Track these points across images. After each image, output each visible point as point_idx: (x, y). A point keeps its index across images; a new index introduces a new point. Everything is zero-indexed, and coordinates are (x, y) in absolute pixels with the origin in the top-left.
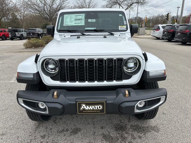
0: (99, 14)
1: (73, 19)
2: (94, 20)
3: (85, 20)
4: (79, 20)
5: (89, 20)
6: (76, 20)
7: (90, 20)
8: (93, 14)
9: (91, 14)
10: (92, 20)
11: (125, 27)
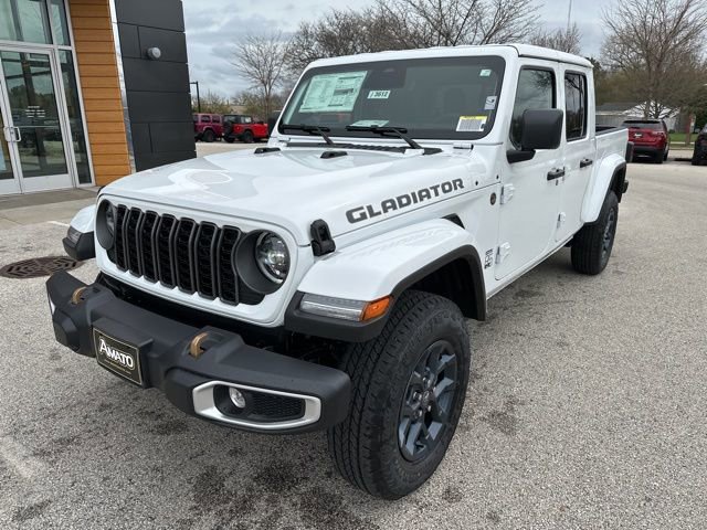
0: (410, 70)
1: (331, 91)
2: (385, 94)
3: (360, 94)
6: (337, 92)
7: (372, 95)
8: (391, 70)
9: (388, 70)
11: (484, 120)
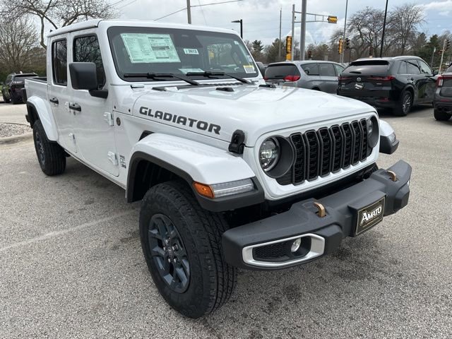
4: (163, 48)
5: (185, 50)
10: (191, 51)
